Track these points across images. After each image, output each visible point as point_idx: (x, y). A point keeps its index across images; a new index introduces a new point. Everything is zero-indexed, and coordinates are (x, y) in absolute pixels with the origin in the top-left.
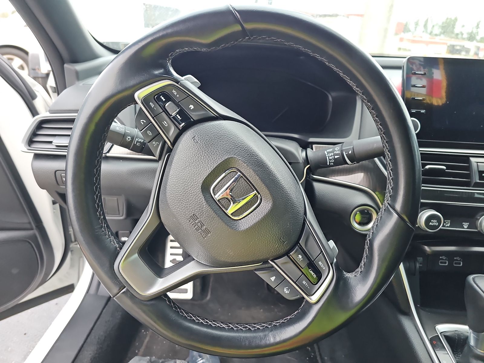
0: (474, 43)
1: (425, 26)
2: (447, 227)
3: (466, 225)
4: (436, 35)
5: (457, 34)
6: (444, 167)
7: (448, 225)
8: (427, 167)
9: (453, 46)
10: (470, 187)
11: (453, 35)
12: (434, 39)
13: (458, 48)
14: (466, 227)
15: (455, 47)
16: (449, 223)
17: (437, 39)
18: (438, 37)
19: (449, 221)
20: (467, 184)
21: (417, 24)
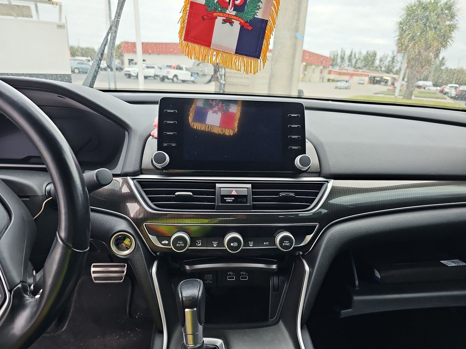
0: (391, 75)
1: (350, 60)
2: (199, 246)
3: (215, 244)
4: (359, 68)
5: (377, 67)
6: (191, 194)
7: (200, 245)
8: (177, 193)
9: (374, 77)
10: (214, 209)
11: (374, 68)
12: (358, 71)
13: (378, 79)
14: (215, 246)
15: (375, 78)
16: (201, 243)
17: (360, 72)
18: (360, 70)
19: (201, 241)
20: (212, 207)
21: (343, 58)
